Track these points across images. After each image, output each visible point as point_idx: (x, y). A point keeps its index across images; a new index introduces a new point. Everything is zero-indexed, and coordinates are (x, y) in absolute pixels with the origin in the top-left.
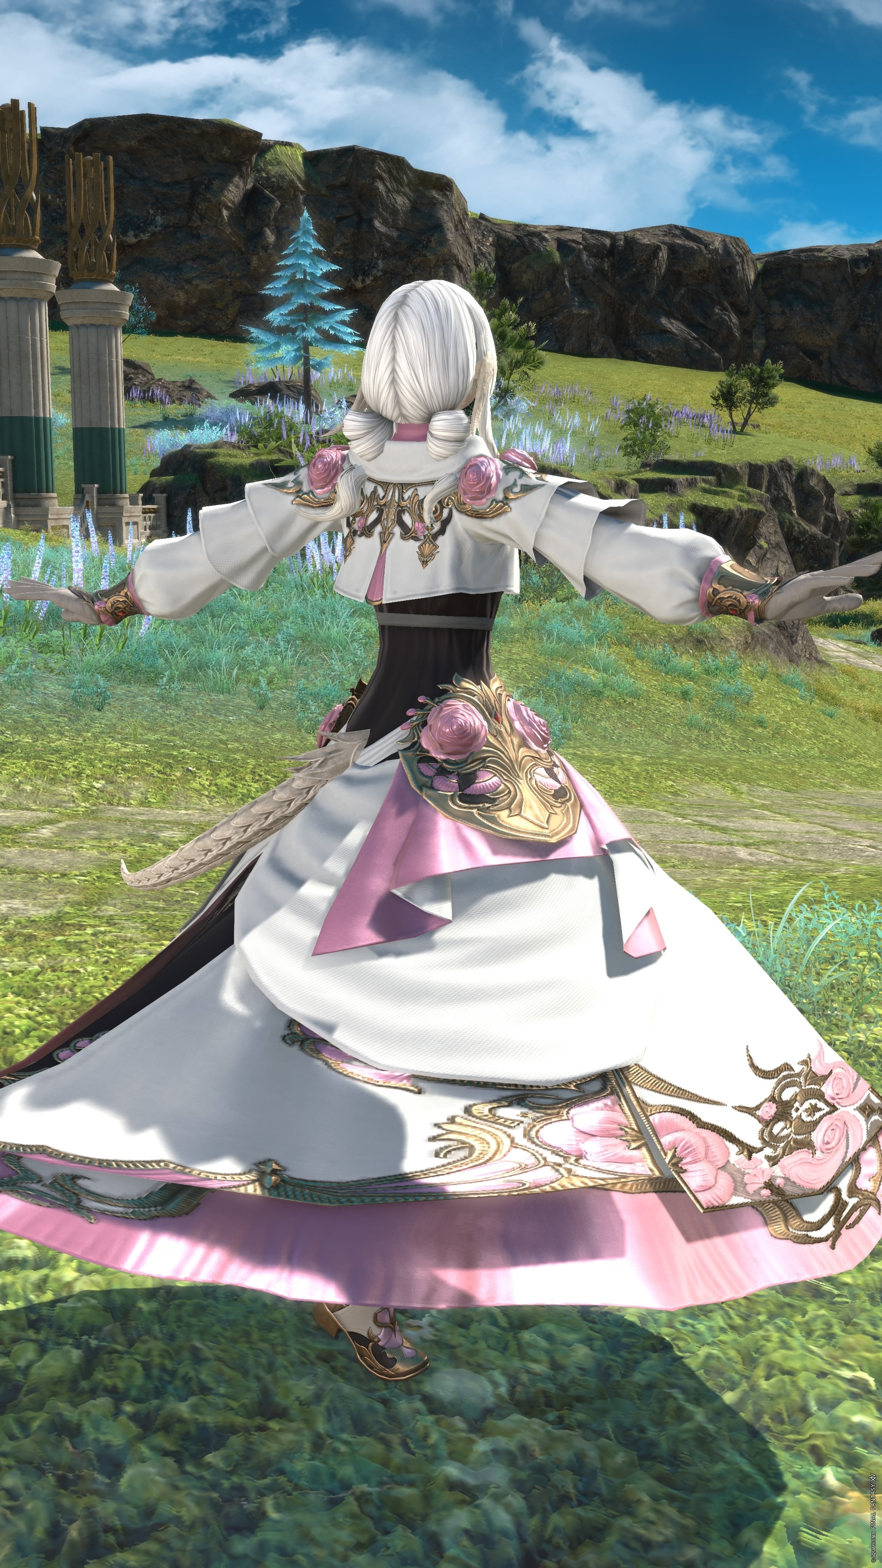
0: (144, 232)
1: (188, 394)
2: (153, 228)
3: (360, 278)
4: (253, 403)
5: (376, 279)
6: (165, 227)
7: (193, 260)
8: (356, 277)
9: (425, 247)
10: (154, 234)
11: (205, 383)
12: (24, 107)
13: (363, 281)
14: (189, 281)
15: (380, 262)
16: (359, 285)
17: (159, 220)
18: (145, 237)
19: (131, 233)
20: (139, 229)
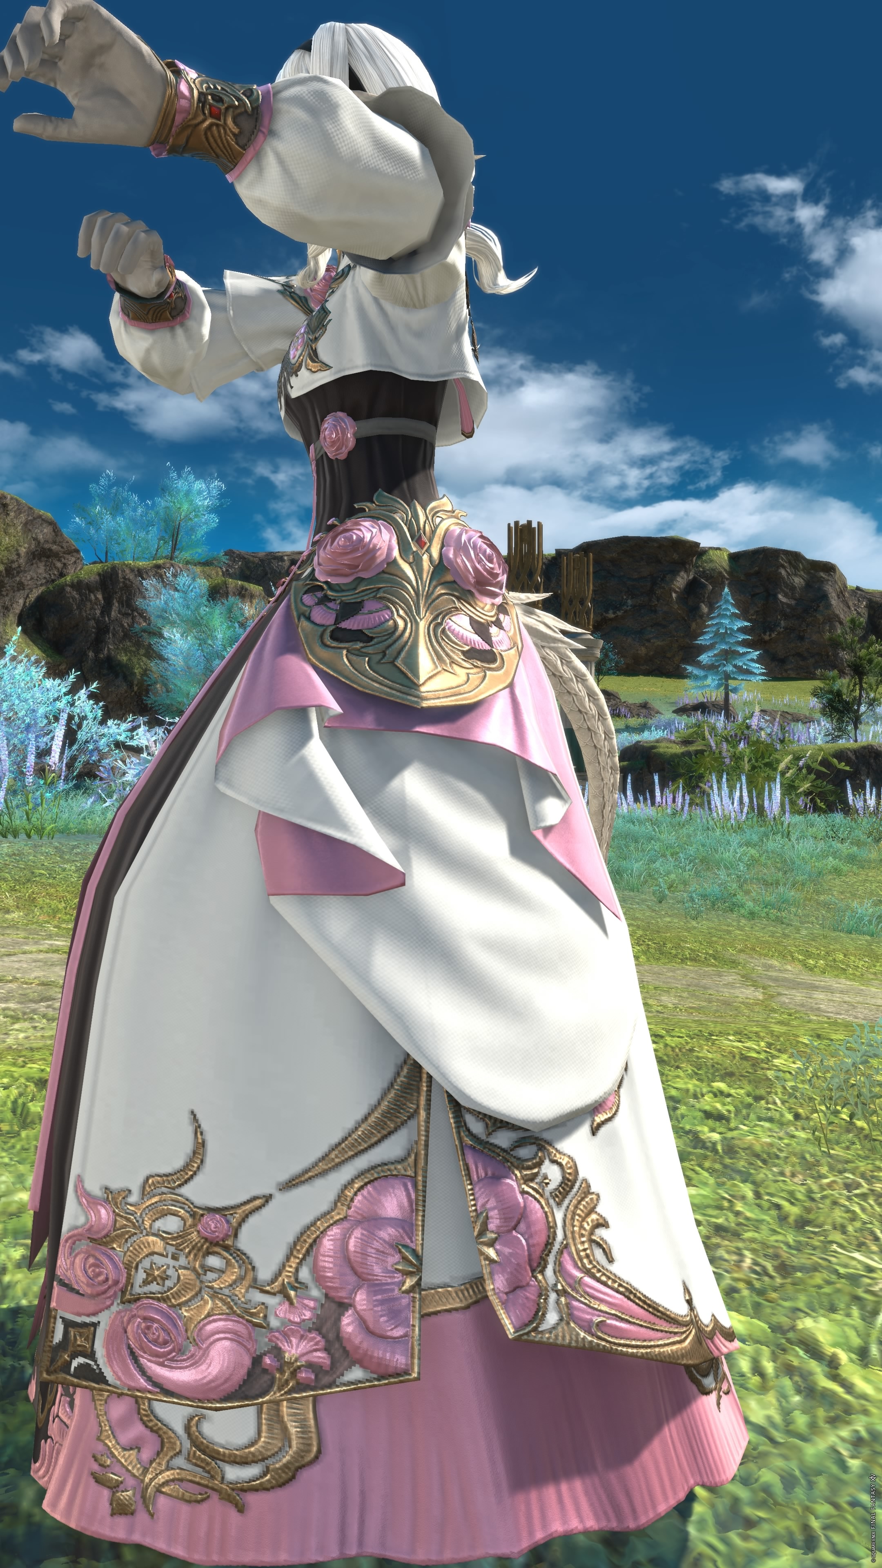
0: (619, 610)
1: (644, 711)
2: (625, 607)
3: (768, 633)
4: (688, 716)
5: (779, 633)
6: (634, 606)
7: (651, 626)
8: (765, 633)
9: (816, 610)
10: (626, 611)
11: (656, 705)
12: (535, 525)
13: (770, 635)
14: (648, 640)
15: (782, 622)
16: (767, 638)
17: (630, 602)
18: (619, 613)
19: (611, 612)
20: (616, 608)
